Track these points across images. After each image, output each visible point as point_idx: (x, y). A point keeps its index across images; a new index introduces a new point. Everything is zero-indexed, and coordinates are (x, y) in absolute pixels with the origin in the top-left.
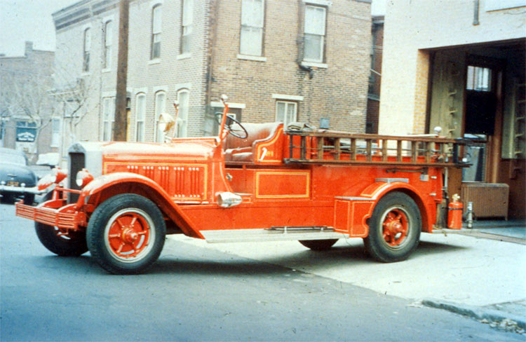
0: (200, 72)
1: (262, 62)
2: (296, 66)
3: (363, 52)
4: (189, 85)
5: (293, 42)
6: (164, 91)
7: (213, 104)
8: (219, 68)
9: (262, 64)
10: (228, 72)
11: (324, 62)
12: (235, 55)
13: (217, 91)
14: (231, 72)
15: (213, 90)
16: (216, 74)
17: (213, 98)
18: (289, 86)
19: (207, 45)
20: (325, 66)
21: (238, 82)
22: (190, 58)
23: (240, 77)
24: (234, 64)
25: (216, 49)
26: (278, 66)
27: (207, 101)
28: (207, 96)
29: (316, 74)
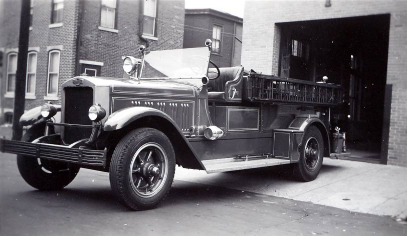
0: (72, 37)
1: (116, 33)
2: (138, 38)
3: (179, 31)
4: (61, 47)
5: (136, 21)
6: (35, 51)
7: (81, 62)
8: (86, 36)
9: (115, 35)
10: (92, 38)
11: (155, 36)
12: (97, 27)
13: (84, 52)
14: (93, 39)
15: (81, 51)
16: (83, 40)
17: (82, 57)
18: (133, 51)
19: (77, 18)
20: (156, 39)
21: (100, 46)
22: (62, 27)
23: (100, 43)
24: (96, 33)
25: (84, 21)
26: (126, 37)
27: (77, 59)
28: (77, 56)
29: (150, 44)
